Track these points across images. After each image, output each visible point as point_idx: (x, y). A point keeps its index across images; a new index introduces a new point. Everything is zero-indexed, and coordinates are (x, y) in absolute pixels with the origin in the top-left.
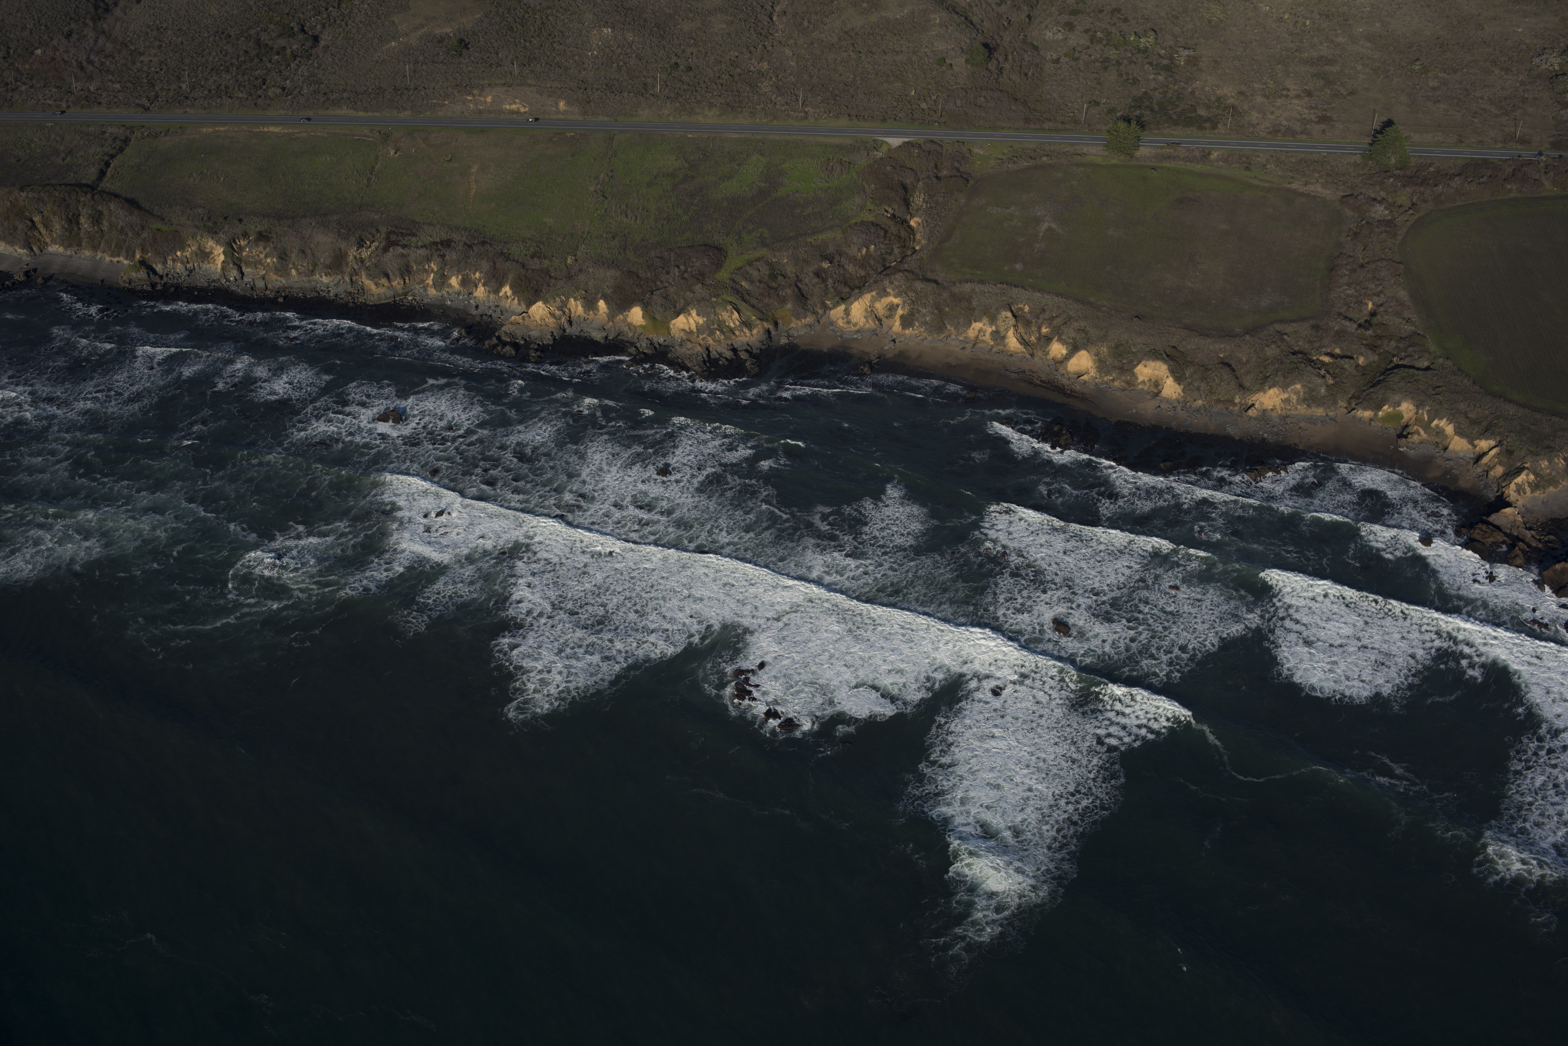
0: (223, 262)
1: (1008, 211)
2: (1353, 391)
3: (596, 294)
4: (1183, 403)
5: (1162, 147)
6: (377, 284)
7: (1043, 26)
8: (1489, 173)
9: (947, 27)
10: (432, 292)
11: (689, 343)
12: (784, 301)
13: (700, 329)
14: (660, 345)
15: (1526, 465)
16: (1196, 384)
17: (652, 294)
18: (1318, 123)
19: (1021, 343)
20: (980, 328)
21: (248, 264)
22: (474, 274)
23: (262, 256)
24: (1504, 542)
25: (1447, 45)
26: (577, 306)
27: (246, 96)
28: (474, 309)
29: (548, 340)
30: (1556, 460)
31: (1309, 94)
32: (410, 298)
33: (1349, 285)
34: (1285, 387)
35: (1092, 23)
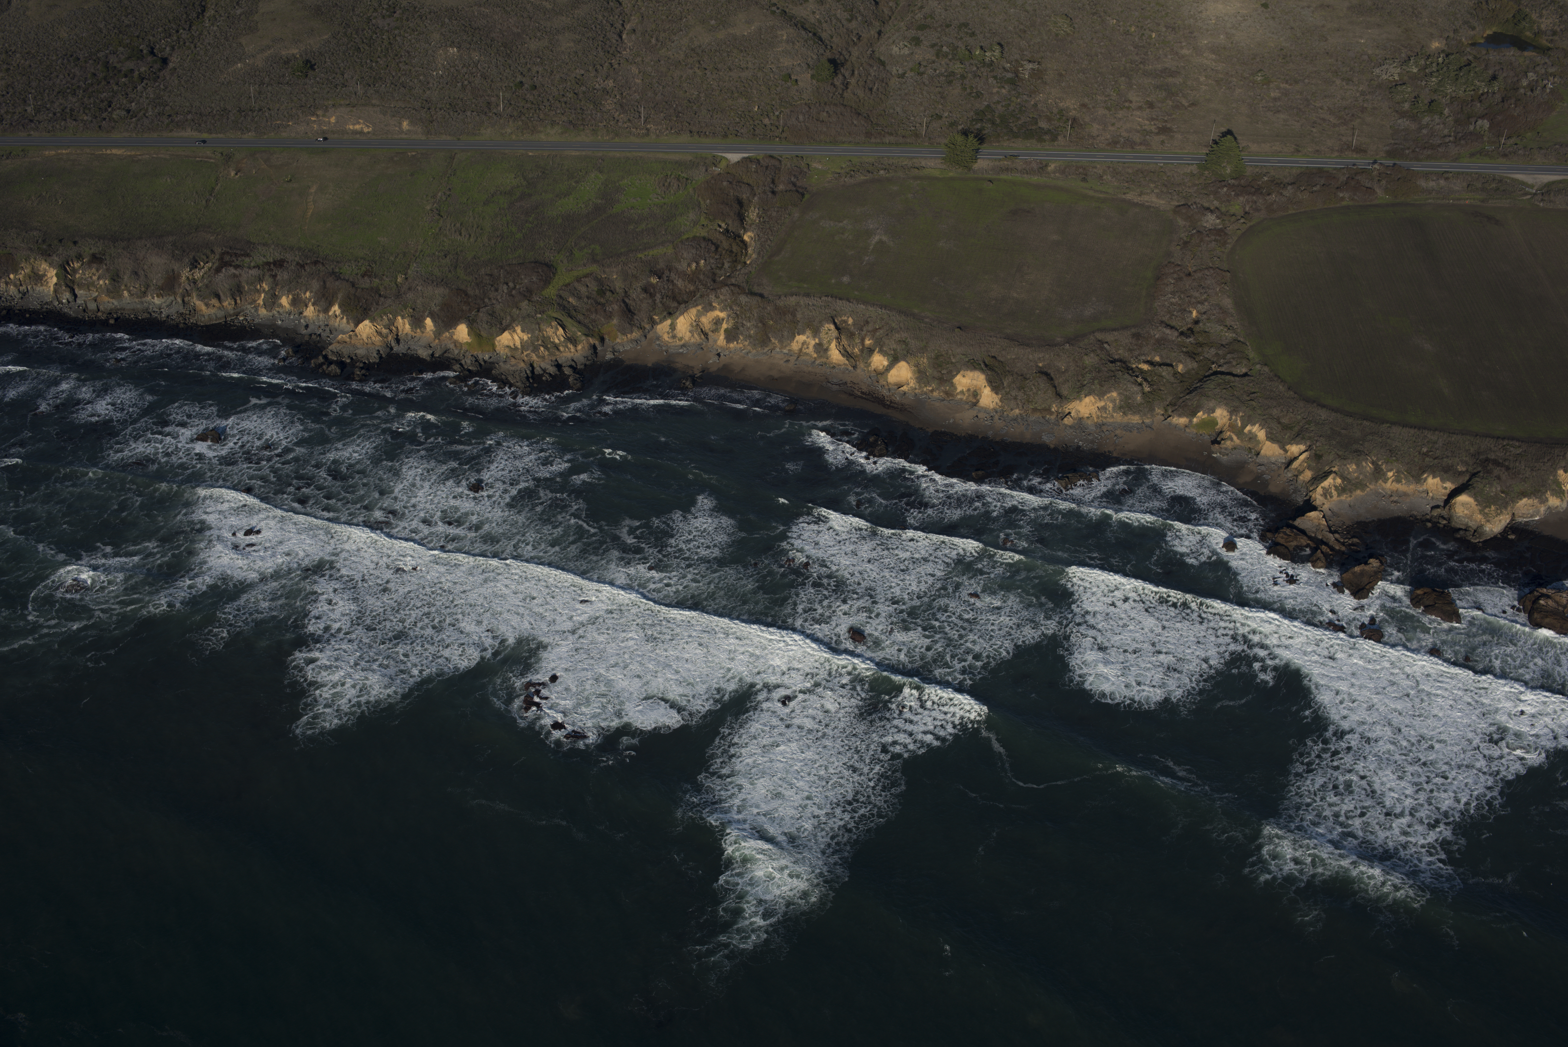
0: (56, 284)
1: (841, 224)
2: (1170, 398)
3: (424, 312)
4: (999, 412)
5: (1000, 160)
6: (207, 305)
7: (891, 41)
8: (1323, 182)
9: (793, 43)
10: (263, 312)
11: (513, 360)
12: (610, 317)
13: (524, 346)
14: (485, 362)
15: (1334, 469)
16: (1013, 393)
17: (478, 311)
18: (1158, 134)
19: (843, 355)
20: (803, 341)
21: (81, 286)
22: (305, 294)
23: (95, 278)
24: (1307, 546)
25: (1291, 56)
26: (404, 324)
27: (90, 119)
28: (303, 328)
29: (374, 359)
30: (1364, 464)
31: (1151, 105)
32: (241, 318)
33: (1173, 293)
34: (1101, 395)
35: (939, 38)
